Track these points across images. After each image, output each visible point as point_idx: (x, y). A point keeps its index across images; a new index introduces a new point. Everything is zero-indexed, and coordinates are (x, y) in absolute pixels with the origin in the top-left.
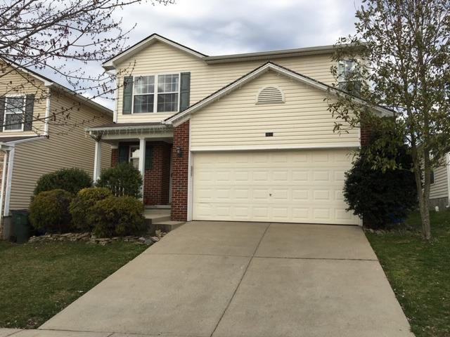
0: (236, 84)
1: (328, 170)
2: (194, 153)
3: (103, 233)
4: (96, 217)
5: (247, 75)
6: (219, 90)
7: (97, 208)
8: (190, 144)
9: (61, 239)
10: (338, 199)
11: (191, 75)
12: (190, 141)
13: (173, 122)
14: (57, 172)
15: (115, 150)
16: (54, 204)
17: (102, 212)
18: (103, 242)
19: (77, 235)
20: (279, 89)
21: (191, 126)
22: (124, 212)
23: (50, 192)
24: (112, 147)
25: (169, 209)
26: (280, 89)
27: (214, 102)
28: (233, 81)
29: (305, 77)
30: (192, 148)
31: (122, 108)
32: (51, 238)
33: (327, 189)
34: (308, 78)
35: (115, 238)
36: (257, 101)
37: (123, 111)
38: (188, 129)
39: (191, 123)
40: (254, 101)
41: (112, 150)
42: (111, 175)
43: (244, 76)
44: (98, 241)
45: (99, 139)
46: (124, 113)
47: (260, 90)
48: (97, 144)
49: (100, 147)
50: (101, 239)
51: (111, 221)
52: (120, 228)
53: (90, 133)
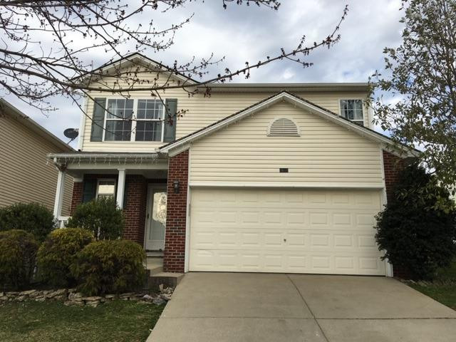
0: (247, 112)
1: (349, 213)
2: (193, 188)
3: (96, 290)
4: (87, 268)
5: (251, 107)
6: (227, 118)
7: (89, 255)
8: (189, 178)
9: (21, 298)
10: (361, 246)
11: (179, 102)
12: (190, 174)
13: (169, 150)
14: (11, 208)
15: (78, 183)
16: (13, 250)
17: (96, 260)
18: (93, 302)
19: (45, 292)
20: (293, 121)
21: (190, 157)
22: (127, 261)
23: (6, 233)
24: (75, 180)
25: (162, 257)
26: (295, 121)
27: (218, 131)
28: (244, 109)
29: (325, 110)
30: (191, 183)
31: (90, 134)
32: (5, 298)
33: (349, 235)
34: (328, 111)
35: (110, 296)
36: (269, 132)
37: (92, 137)
38: (187, 160)
39: (191, 153)
40: (265, 133)
41: (75, 183)
42: (89, 212)
43: (255, 105)
44: (85, 302)
45: (63, 169)
46: (92, 139)
47: (272, 121)
48: (60, 175)
49: (64, 179)
50: (89, 298)
51: (108, 272)
52: (120, 282)
53: (55, 160)
